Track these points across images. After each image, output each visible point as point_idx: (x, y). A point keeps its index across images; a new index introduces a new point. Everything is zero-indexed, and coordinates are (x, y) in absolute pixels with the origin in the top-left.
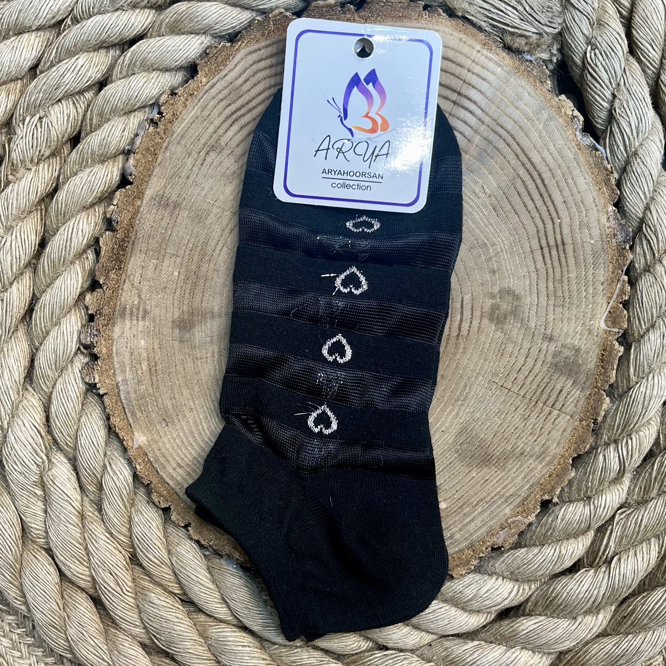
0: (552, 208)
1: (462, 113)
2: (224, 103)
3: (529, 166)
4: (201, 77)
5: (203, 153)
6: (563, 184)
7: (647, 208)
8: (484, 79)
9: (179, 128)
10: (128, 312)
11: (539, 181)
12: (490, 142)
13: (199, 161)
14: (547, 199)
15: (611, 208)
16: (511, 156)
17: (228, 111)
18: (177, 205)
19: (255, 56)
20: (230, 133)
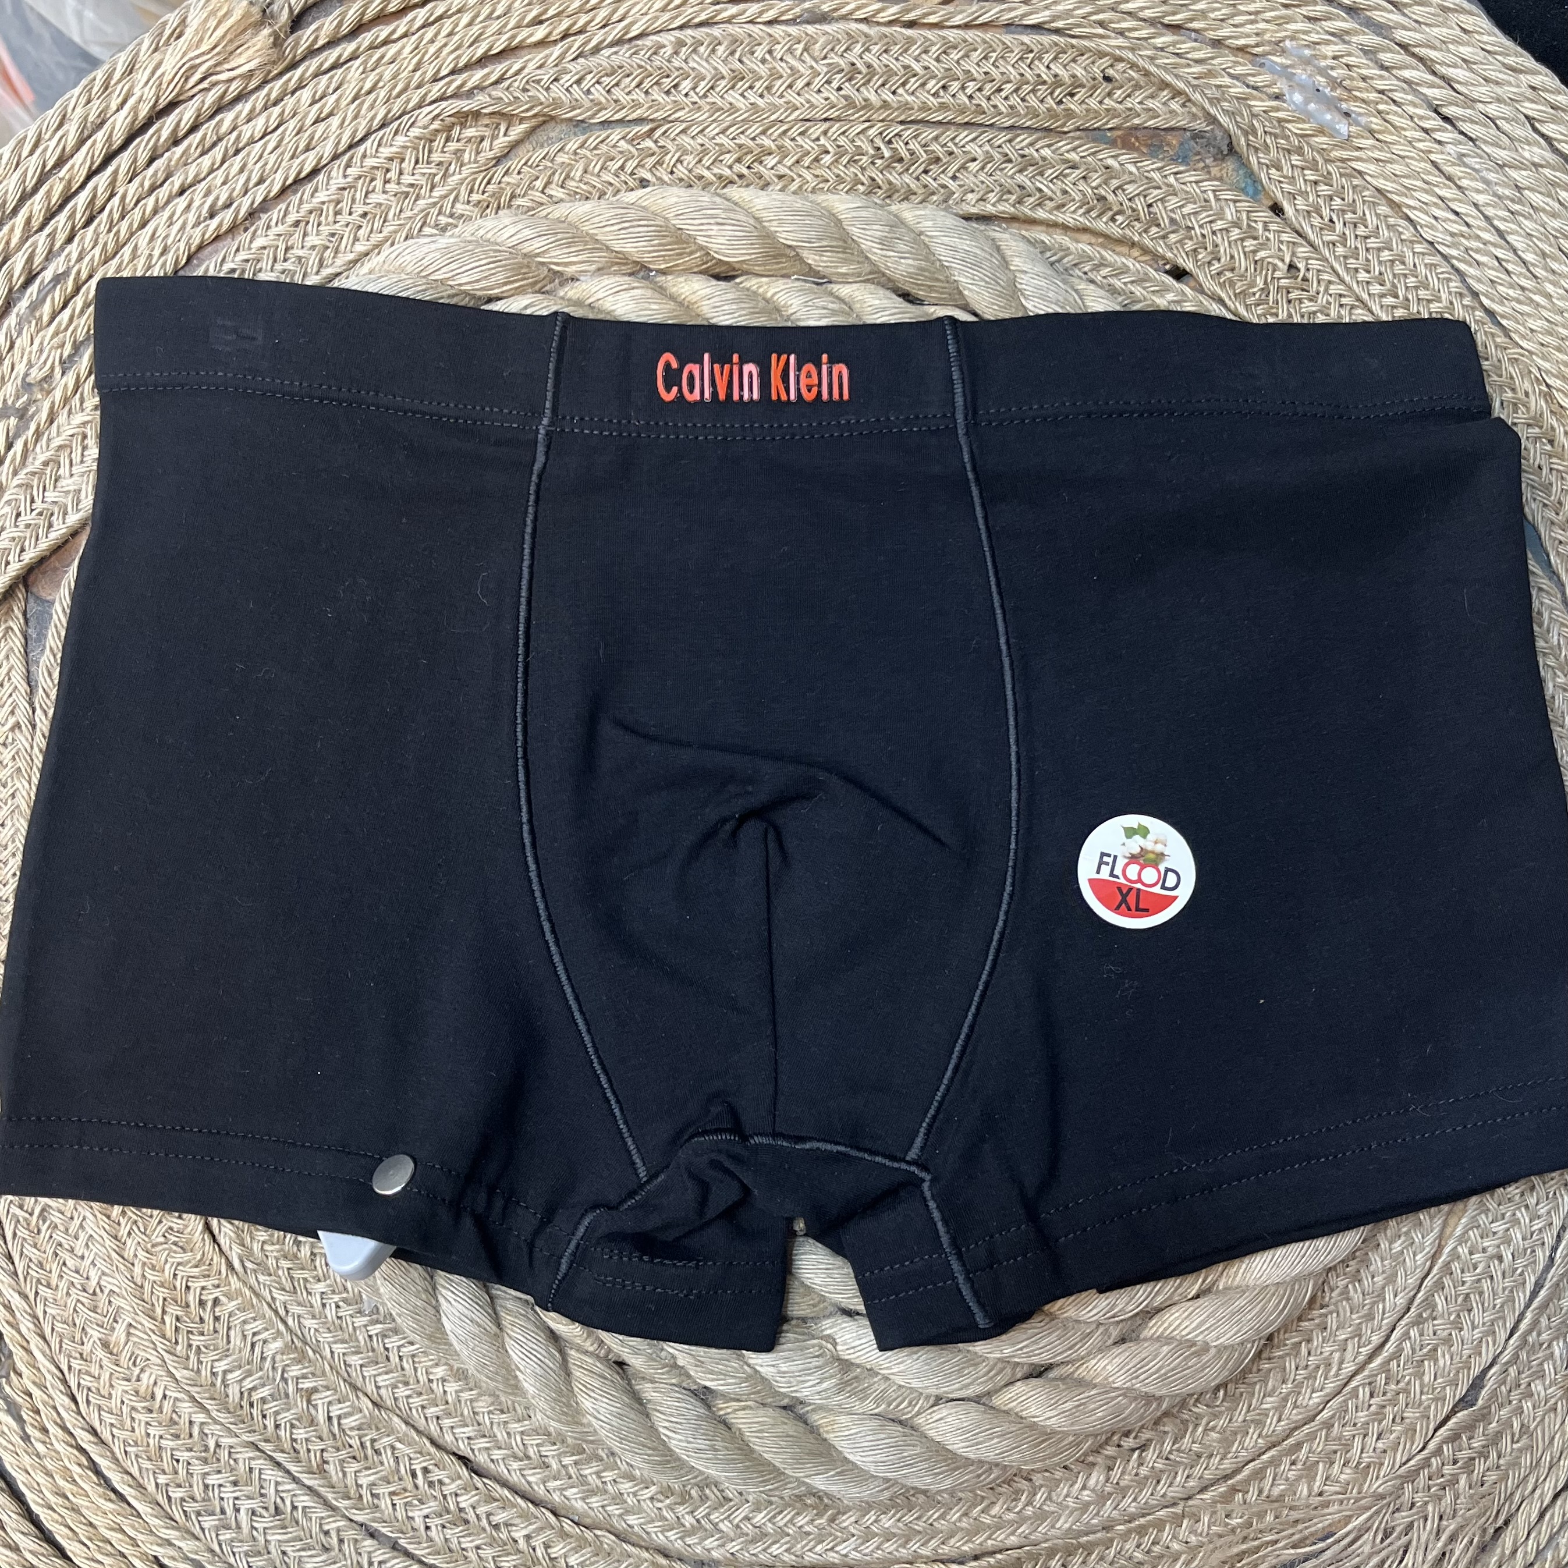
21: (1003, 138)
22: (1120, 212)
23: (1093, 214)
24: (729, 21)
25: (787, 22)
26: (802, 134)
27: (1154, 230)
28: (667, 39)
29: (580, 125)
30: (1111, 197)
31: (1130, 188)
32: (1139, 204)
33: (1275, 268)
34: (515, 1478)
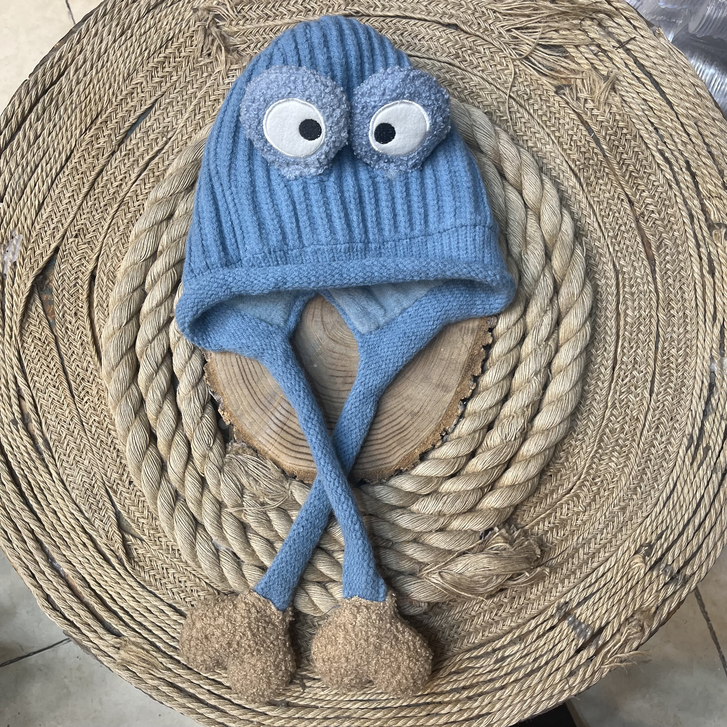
0: (240, 363)
1: (282, 418)
2: (407, 437)
3: (250, 387)
4: (418, 452)
5: (421, 412)
6: (233, 376)
7: (190, 358)
8: (268, 435)
9: (432, 427)
10: (470, 332)
11: (245, 378)
12: (269, 402)
13: (424, 408)
14: (242, 369)
15: (209, 360)
16: (258, 393)
17: (406, 433)
18: (438, 386)
19: (388, 461)
20: (405, 421)
21: (65, 358)
22: (78, 305)
23: (82, 315)
24: (59, 474)
25: (52, 453)
26: (91, 432)
27: (80, 291)
28: (74, 495)
29: (118, 515)
30: (73, 312)
31: (68, 306)
32: (72, 300)
33: (78, 242)
34: (613, 348)
